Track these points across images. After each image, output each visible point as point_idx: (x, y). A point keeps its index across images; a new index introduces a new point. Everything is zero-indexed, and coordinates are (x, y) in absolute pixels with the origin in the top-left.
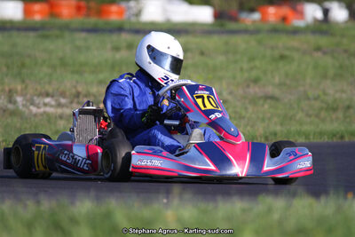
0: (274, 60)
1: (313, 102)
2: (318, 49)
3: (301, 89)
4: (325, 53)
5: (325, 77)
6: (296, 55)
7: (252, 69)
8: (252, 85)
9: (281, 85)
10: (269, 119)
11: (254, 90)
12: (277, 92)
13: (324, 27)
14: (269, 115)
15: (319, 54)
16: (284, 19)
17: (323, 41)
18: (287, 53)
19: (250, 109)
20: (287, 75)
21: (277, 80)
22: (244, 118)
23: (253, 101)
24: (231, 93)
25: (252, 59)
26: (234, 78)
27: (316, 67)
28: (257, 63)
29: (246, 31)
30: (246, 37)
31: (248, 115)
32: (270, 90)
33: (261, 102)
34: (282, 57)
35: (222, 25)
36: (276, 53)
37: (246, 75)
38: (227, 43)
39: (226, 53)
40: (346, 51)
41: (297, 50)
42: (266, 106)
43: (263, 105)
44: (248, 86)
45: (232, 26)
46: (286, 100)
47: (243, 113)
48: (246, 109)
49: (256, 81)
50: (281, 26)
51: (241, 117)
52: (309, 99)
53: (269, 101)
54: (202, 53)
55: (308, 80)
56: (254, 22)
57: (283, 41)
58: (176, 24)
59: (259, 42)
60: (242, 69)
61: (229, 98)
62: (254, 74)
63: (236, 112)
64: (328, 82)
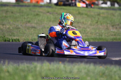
0: (35, 15)
1: (47, 29)
2: (48, 12)
3: (43, 25)
4: (50, 14)
5: (50, 21)
6: (41, 14)
7: (28, 18)
8: (28, 23)
9: (37, 23)
10: (33, 34)
11: (29, 25)
12: (35, 26)
13: (50, 5)
14: (33, 33)
15: (48, 14)
16: (38, 2)
17: (50, 10)
18: (39, 13)
19: (27, 31)
20: (39, 20)
21: (35, 22)
22: (25, 33)
23: (28, 28)
24: (21, 26)
25: (28, 15)
26: (22, 21)
27: (48, 18)
28: (29, 16)
29: (26, 6)
30: (26, 8)
31: (26, 33)
32: (33, 25)
33: (30, 29)
34: (37, 15)
35: (18, 4)
36: (35, 13)
37: (26, 20)
38: (20, 10)
39: (20, 13)
40: (57, 13)
41: (42, 12)
42: (32, 30)
43: (31, 30)
44: (27, 23)
45: (21, 4)
46: (38, 28)
47: (25, 32)
48: (26, 31)
49: (29, 22)
50: (36, 4)
51: (24, 33)
52: (45, 28)
53: (33, 29)
54: (12, 13)
55: (45, 22)
56: (28, 3)
57: (38, 9)
58: (4, 3)
59: (30, 10)
60: (25, 18)
61: (21, 27)
62: (28, 20)
63: (23, 32)
64: (51, 23)
